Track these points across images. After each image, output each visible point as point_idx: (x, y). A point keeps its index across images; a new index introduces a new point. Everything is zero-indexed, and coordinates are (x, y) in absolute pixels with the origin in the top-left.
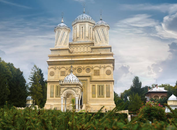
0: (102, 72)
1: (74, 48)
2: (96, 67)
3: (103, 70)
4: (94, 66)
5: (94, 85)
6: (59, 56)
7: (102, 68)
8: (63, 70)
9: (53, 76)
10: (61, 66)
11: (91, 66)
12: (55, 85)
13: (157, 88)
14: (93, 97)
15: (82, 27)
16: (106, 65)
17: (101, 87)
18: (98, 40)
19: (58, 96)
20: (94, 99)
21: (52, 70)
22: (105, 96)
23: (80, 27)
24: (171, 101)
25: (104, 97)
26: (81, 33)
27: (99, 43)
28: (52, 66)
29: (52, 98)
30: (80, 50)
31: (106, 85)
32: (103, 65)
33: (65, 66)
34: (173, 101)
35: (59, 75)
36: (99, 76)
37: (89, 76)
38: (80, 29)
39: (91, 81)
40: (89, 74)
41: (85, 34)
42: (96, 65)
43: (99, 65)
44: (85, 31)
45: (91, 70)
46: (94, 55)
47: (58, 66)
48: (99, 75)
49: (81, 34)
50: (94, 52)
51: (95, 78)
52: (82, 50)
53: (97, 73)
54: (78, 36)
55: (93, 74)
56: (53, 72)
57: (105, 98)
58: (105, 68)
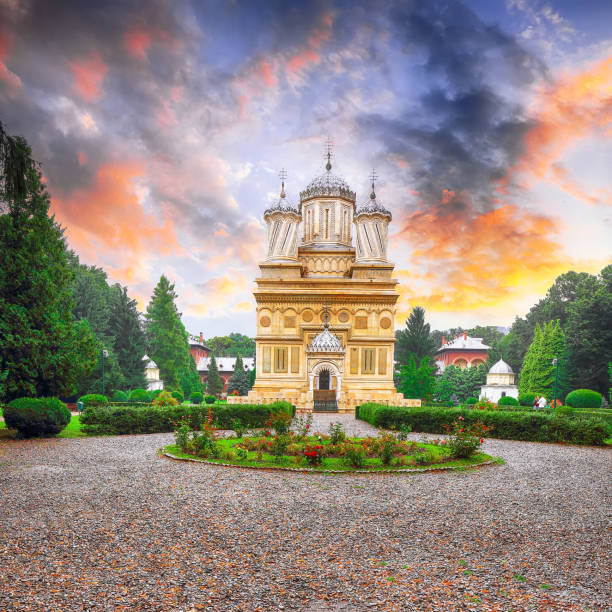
0: (373, 321)
1: (307, 262)
2: (360, 310)
3: (374, 318)
4: (356, 307)
5: (355, 350)
6: (282, 283)
7: (374, 314)
8: (290, 313)
9: (268, 326)
10: (286, 306)
11: (350, 307)
12: (273, 346)
13: (465, 339)
14: (351, 373)
15: (327, 210)
16: (382, 307)
17: (369, 354)
18: (365, 249)
19: (281, 369)
20: (354, 376)
21: (265, 313)
22: (377, 370)
23: (321, 209)
24: (496, 374)
25: (374, 373)
26: (325, 224)
27: (367, 256)
28: (264, 305)
29: (267, 375)
30: (322, 267)
31: (380, 350)
32: (374, 307)
33: (295, 306)
34: (501, 374)
35: (282, 324)
36: (365, 331)
37: (346, 330)
38: (321, 214)
39: (349, 341)
40: (345, 325)
41: (333, 227)
42: (361, 306)
43: (366, 307)
44: (333, 221)
45: (351, 316)
46: (358, 284)
47: (279, 306)
48: (366, 328)
49: (325, 227)
50: (356, 277)
51: (358, 333)
52: (326, 266)
53: (362, 324)
54: (316, 231)
55: (353, 325)
56: (269, 319)
57: (377, 376)
58: (379, 313)
